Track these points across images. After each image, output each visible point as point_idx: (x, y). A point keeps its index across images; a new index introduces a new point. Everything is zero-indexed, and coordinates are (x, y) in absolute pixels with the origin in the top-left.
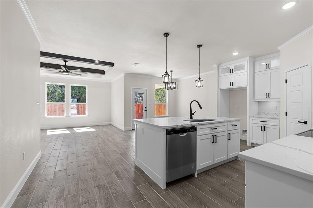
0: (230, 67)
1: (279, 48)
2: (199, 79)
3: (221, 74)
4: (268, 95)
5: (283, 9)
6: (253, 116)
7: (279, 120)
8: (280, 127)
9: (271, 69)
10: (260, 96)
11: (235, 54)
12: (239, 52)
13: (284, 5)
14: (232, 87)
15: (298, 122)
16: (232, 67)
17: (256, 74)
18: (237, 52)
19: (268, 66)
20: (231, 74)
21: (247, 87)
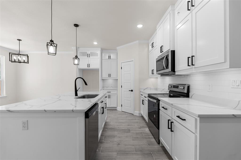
0: (87, 52)
1: (118, 48)
2: (76, 57)
3: (80, 56)
4: (110, 75)
5: (137, 27)
6: (103, 89)
7: (116, 91)
8: (117, 95)
9: (111, 59)
10: (105, 76)
11: (95, 43)
12: (98, 43)
13: (138, 24)
14: (88, 68)
15: (129, 91)
16: (89, 53)
17: (103, 61)
18: (97, 42)
19: (110, 57)
20: (88, 57)
21: (99, 69)
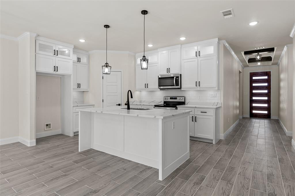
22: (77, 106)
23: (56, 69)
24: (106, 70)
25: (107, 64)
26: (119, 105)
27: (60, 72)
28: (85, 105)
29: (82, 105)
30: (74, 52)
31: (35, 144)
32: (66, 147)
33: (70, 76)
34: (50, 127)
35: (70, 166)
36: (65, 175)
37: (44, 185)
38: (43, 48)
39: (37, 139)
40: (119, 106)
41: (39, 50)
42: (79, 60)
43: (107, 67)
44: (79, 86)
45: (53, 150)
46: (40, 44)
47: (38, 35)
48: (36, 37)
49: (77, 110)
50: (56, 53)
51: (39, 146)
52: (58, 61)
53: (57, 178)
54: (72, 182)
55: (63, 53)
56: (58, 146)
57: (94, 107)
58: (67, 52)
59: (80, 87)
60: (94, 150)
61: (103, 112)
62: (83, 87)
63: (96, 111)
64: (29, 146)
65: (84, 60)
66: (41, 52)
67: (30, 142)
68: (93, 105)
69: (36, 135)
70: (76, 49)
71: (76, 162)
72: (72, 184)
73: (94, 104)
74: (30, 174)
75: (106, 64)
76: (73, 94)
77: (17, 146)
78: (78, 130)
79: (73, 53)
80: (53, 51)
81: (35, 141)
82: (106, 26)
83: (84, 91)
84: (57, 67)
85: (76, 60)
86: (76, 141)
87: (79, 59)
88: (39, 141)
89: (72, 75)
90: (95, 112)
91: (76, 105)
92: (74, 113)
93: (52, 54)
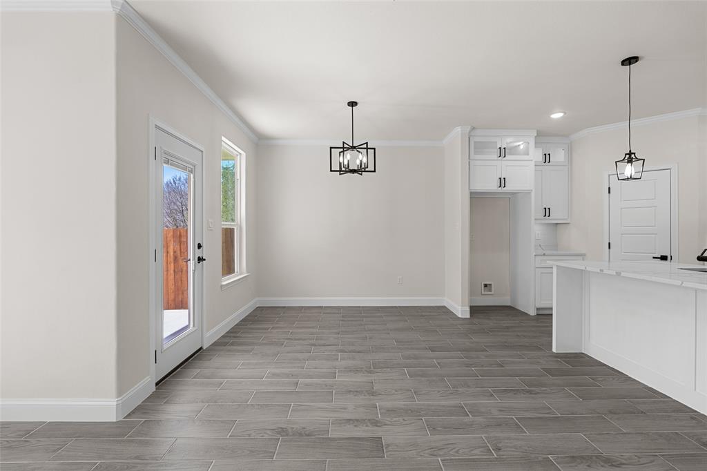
15: (654, 258)
22: (544, 255)
23: (502, 182)
24: (629, 170)
25: (630, 153)
26: (664, 258)
27: (510, 187)
28: (559, 252)
29: (555, 252)
30: (537, 144)
31: (468, 316)
32: (525, 334)
33: (528, 193)
34: (490, 291)
35: (536, 376)
36: (530, 392)
37: (492, 395)
38: (481, 147)
39: (471, 308)
40: (663, 262)
41: (475, 154)
42: (547, 158)
43: (630, 161)
44: (547, 212)
45: (500, 333)
46: (475, 142)
47: (473, 128)
48: (470, 132)
49: (549, 263)
50: (503, 152)
51: (476, 321)
52: (504, 167)
53: (516, 392)
54: (547, 413)
55: (514, 150)
56: (508, 328)
57: (583, 260)
58: (522, 147)
59: (549, 216)
60: (589, 357)
61: (623, 274)
62: (556, 216)
63: (601, 270)
64: (460, 316)
65: (559, 156)
66: (478, 157)
67: (461, 310)
68: (583, 255)
69: (471, 301)
70: (542, 136)
71: (549, 372)
72: (546, 416)
73: (583, 252)
74: (468, 366)
75: (628, 156)
76: (535, 230)
77: (444, 312)
78: (552, 304)
79: (536, 147)
80: (496, 150)
81: (468, 309)
82: (628, 62)
83: (557, 224)
84: (505, 179)
85: (541, 158)
86: (547, 327)
87: (548, 156)
88: (474, 310)
89: (534, 190)
90: (599, 271)
91: (541, 252)
92: (537, 269)
93: (495, 156)
